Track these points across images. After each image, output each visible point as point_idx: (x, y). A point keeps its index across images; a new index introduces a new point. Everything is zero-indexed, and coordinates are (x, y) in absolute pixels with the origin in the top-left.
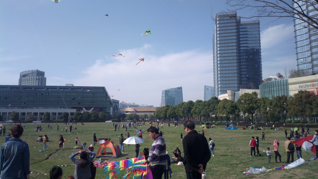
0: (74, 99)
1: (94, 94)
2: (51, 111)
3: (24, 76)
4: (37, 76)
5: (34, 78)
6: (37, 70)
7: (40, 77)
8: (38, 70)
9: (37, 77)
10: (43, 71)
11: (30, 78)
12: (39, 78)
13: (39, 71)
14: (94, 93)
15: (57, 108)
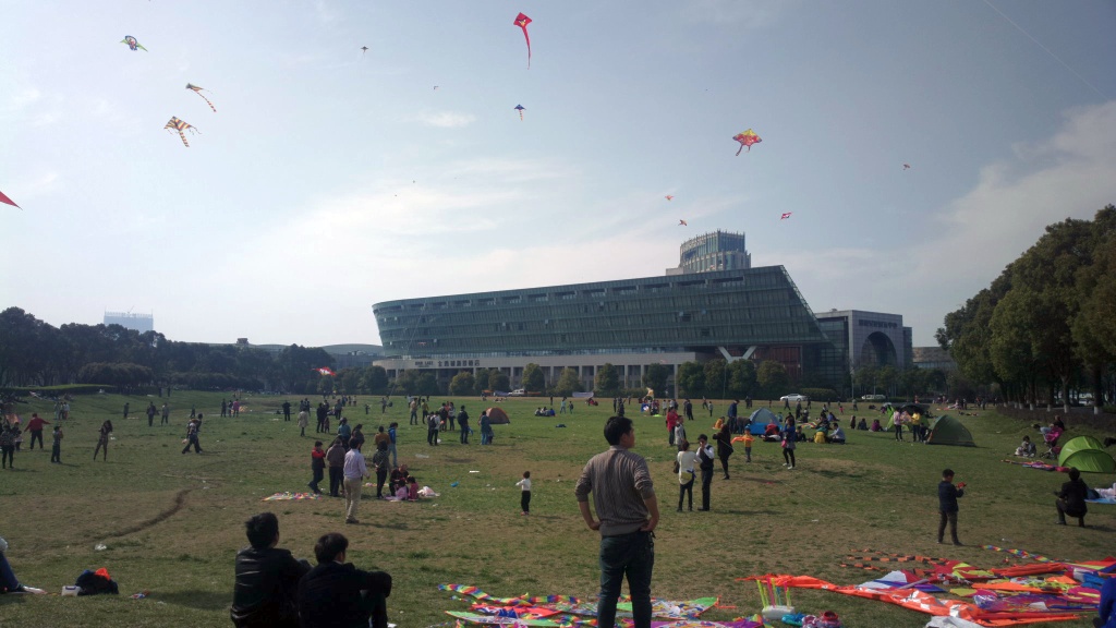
0: (687, 318)
1: (748, 298)
2: (625, 358)
3: (688, 255)
4: (720, 251)
5: (712, 259)
6: (719, 232)
7: (729, 253)
8: (723, 230)
9: (721, 254)
10: (740, 233)
11: (701, 261)
12: (725, 256)
13: (726, 234)
14: (747, 293)
15: (645, 352)
